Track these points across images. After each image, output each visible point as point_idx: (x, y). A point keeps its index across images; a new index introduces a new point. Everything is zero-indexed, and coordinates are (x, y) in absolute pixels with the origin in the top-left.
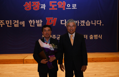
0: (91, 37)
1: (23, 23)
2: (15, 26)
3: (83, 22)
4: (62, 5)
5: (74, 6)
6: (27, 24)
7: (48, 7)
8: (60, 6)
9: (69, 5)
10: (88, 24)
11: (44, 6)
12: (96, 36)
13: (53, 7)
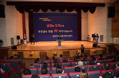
0: (69, 36)
1: (46, 31)
2: (44, 32)
3: (66, 31)
4: (59, 25)
5: (63, 26)
6: (48, 32)
7: (55, 26)
8: (59, 26)
9: (61, 25)
10: (68, 32)
11: (53, 26)
12: (70, 36)
13: (56, 26)
